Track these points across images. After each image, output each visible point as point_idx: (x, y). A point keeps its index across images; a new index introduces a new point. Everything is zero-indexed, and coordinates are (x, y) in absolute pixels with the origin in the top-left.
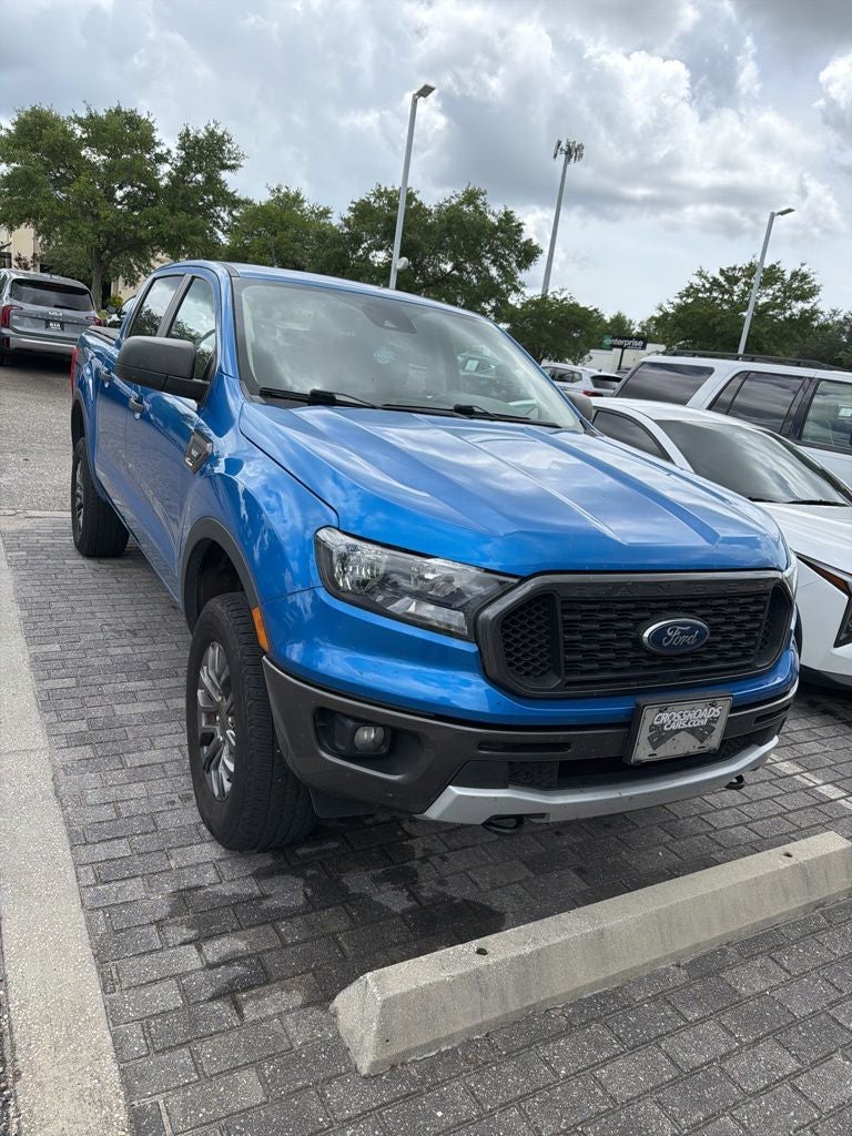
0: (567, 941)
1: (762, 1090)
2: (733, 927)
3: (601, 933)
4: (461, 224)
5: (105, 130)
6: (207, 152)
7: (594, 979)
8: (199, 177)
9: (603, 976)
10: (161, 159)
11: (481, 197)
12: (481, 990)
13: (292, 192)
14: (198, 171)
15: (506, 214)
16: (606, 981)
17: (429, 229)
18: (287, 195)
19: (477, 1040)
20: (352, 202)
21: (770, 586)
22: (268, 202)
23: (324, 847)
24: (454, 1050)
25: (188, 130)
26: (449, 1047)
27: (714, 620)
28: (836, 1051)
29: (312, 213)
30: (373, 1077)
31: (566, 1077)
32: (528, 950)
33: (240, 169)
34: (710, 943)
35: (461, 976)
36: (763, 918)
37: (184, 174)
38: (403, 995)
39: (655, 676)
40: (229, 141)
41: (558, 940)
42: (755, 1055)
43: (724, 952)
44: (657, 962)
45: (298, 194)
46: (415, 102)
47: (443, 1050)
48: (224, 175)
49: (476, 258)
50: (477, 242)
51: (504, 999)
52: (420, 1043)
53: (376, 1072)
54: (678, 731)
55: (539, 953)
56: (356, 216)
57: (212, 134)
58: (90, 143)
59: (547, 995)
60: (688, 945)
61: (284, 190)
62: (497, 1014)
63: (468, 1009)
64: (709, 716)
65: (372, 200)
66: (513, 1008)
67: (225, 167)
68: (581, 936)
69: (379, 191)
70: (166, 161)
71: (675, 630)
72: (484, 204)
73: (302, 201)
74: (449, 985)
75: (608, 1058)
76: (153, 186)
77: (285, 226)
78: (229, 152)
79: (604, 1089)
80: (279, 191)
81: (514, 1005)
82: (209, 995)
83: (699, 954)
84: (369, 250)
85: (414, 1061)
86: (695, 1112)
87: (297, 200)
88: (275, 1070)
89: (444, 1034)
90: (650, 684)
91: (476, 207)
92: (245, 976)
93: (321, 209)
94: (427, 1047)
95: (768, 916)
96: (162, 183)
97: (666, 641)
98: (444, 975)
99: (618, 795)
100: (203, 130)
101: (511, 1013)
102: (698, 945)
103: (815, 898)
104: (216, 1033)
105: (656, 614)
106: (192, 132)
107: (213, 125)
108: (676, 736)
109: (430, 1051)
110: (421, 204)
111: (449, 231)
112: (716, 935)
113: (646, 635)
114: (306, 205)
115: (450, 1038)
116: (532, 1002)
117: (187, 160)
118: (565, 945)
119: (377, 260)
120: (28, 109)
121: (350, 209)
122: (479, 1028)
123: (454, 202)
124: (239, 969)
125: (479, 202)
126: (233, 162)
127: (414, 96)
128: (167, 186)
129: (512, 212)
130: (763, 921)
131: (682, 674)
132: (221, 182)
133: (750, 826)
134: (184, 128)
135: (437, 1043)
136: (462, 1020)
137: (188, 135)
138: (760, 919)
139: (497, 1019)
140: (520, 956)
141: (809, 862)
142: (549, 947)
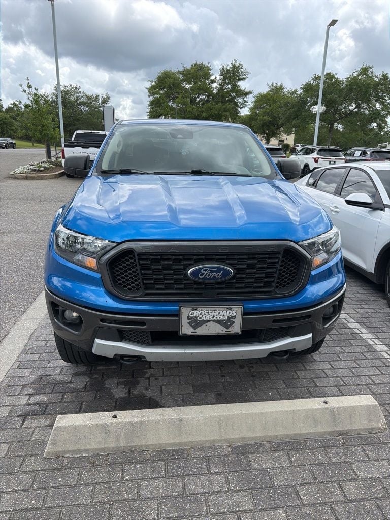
0: (160, 420)
1: (221, 513)
2: (271, 433)
3: (181, 420)
4: (357, 85)
5: (190, 74)
6: (233, 74)
7: (172, 441)
8: (229, 86)
9: (178, 441)
10: (213, 81)
11: (370, 70)
12: (106, 433)
13: (279, 86)
14: (229, 84)
15: (384, 75)
16: (180, 444)
17: (341, 91)
18: (276, 87)
19: (102, 455)
20: (302, 85)
21: (282, 249)
22: (268, 92)
23: (110, 367)
24: (89, 457)
25: (223, 66)
26: (87, 455)
27: (238, 266)
28: (283, 507)
29: (288, 93)
30: (48, 459)
31: (127, 480)
32: (136, 420)
33: (247, 79)
34: (253, 438)
35: (97, 424)
36: (294, 433)
37: (224, 86)
38: (65, 427)
39: (201, 294)
40: (241, 67)
41: (155, 419)
42: (232, 496)
43: (261, 445)
44: (214, 441)
45: (282, 86)
46: (328, 29)
47: (84, 455)
48: (240, 83)
49: (368, 101)
50: (366, 92)
51: (118, 440)
52: (70, 449)
53: (49, 457)
54: (208, 321)
55: (141, 423)
56: (303, 91)
57: (234, 66)
58: (184, 81)
59: (143, 443)
60: (237, 436)
61: (275, 85)
62: (113, 446)
63: (98, 440)
64: (228, 315)
65: (312, 82)
66: (122, 445)
67: (240, 79)
68: (168, 419)
69: (315, 77)
70: (215, 82)
71: (206, 270)
72: (372, 73)
73: (283, 89)
74: (90, 427)
75: (154, 478)
76: (210, 94)
77: (275, 101)
78: (242, 72)
79: (139, 490)
80: (272, 86)
81: (123, 443)
82: (18, 415)
83: (245, 443)
84: (311, 106)
85: (68, 457)
86: (173, 512)
87: (281, 88)
88: (16, 447)
89: (83, 448)
90: (198, 297)
91: (367, 75)
92: (37, 411)
93: (293, 91)
94: (74, 452)
95: (299, 432)
96: (215, 92)
97: (201, 275)
98: (89, 423)
99: (184, 352)
100: (230, 65)
101: (121, 447)
102: (245, 438)
103: (339, 428)
104: (9, 428)
105: (197, 262)
106: (225, 67)
107: (234, 62)
108: (207, 324)
109: (77, 454)
110: (338, 78)
111: (351, 90)
112: (258, 435)
113: (189, 272)
114: (285, 90)
115: (87, 451)
116: (133, 444)
117: (224, 80)
118: (157, 422)
119: (314, 110)
120: (162, 71)
121: (301, 88)
122: (103, 450)
123: (355, 75)
124: (37, 407)
125: (369, 72)
126: (244, 76)
127: (328, 26)
128: (217, 93)
129: (387, 74)
130: (295, 434)
131: (219, 293)
132: (239, 86)
133: (340, 388)
134: (222, 66)
135: (80, 451)
136: (94, 444)
137: (223, 69)
138: (292, 433)
139: (113, 448)
140: (130, 422)
141: (338, 408)
142: (148, 421)
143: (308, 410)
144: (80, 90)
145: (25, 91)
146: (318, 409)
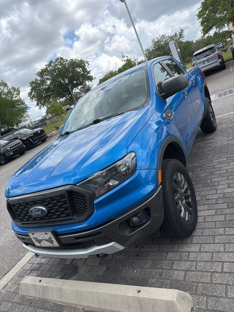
21: (65, 192)
32: (45, 285)
35: (32, 284)
38: (24, 283)
55: (47, 287)
59: (48, 298)
102: (89, 306)
113: (29, 212)
118: (52, 288)
140: (43, 286)
141: (143, 298)
142: (49, 286)
143: (123, 296)
144: (166, 36)
145: (122, 60)
146: (130, 297)
